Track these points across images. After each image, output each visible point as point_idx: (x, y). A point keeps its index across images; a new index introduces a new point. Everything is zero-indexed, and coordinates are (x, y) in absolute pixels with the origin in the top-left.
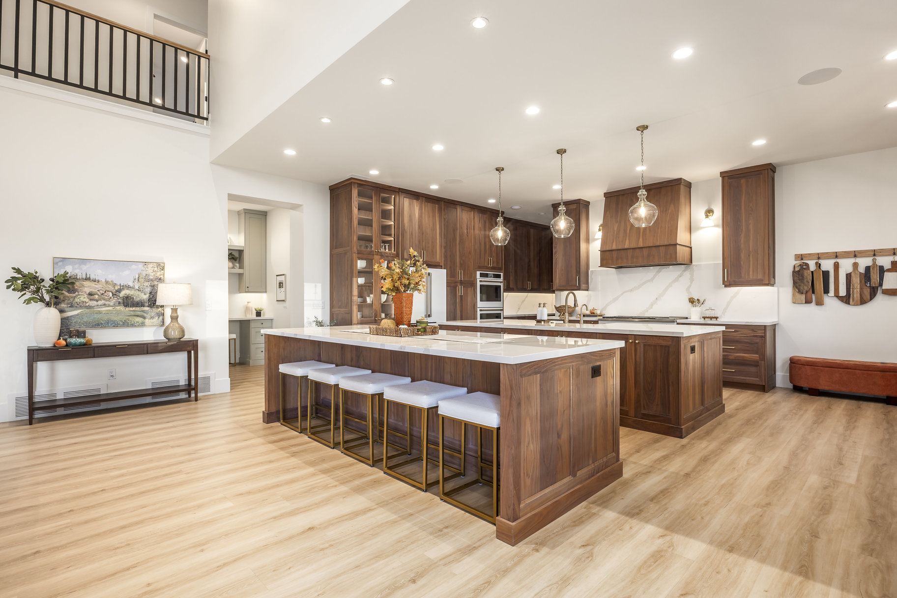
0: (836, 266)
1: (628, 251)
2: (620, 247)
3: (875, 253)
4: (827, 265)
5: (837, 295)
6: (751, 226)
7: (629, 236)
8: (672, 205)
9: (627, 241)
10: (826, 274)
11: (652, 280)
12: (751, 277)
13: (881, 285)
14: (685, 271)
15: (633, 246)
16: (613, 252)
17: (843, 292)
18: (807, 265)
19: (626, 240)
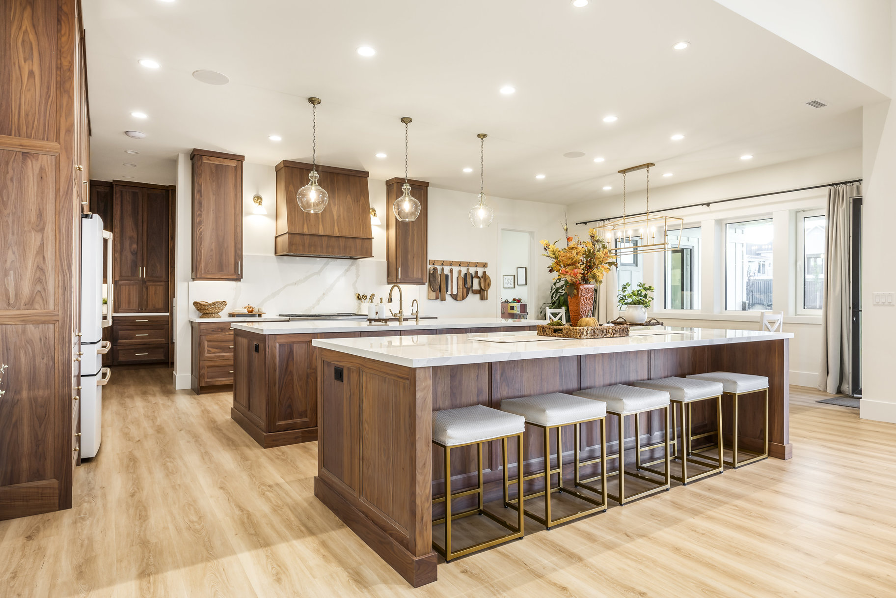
0: (451, 271)
1: (323, 239)
2: (314, 232)
3: (468, 264)
4: (447, 270)
5: (452, 295)
6: (415, 233)
7: (322, 221)
8: (362, 198)
9: (321, 226)
10: (447, 276)
11: (318, 273)
12: (415, 276)
13: (472, 287)
14: (352, 265)
15: (328, 233)
16: (305, 237)
17: (455, 292)
18: (437, 269)
19: (319, 224)
